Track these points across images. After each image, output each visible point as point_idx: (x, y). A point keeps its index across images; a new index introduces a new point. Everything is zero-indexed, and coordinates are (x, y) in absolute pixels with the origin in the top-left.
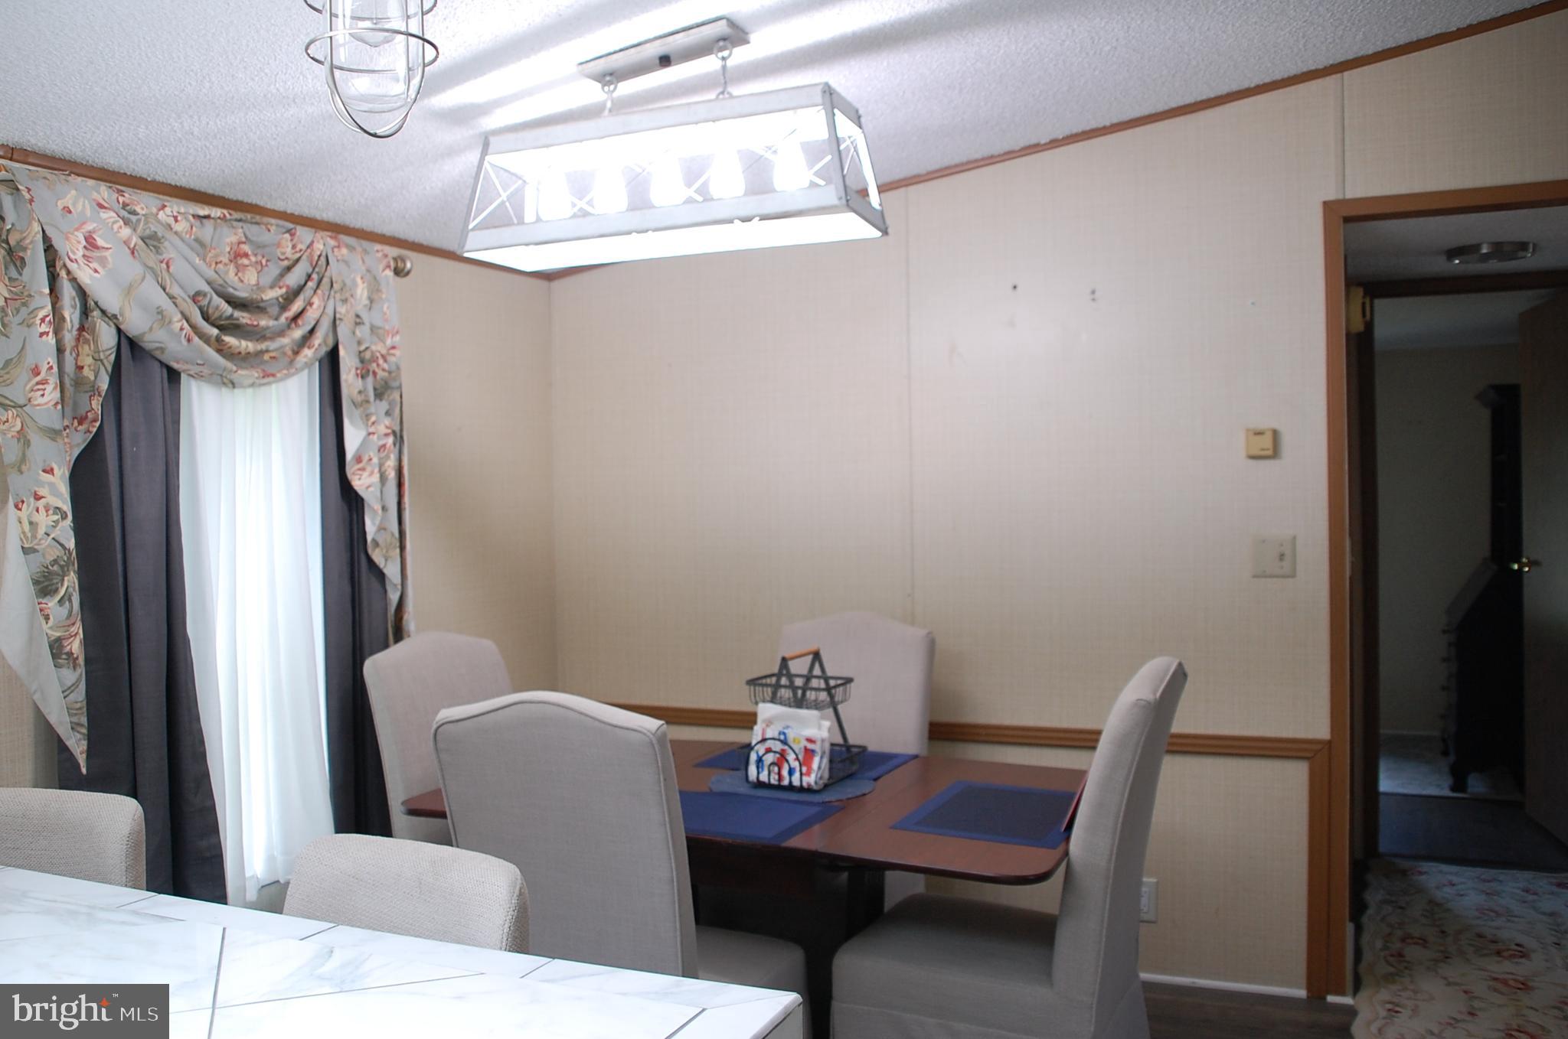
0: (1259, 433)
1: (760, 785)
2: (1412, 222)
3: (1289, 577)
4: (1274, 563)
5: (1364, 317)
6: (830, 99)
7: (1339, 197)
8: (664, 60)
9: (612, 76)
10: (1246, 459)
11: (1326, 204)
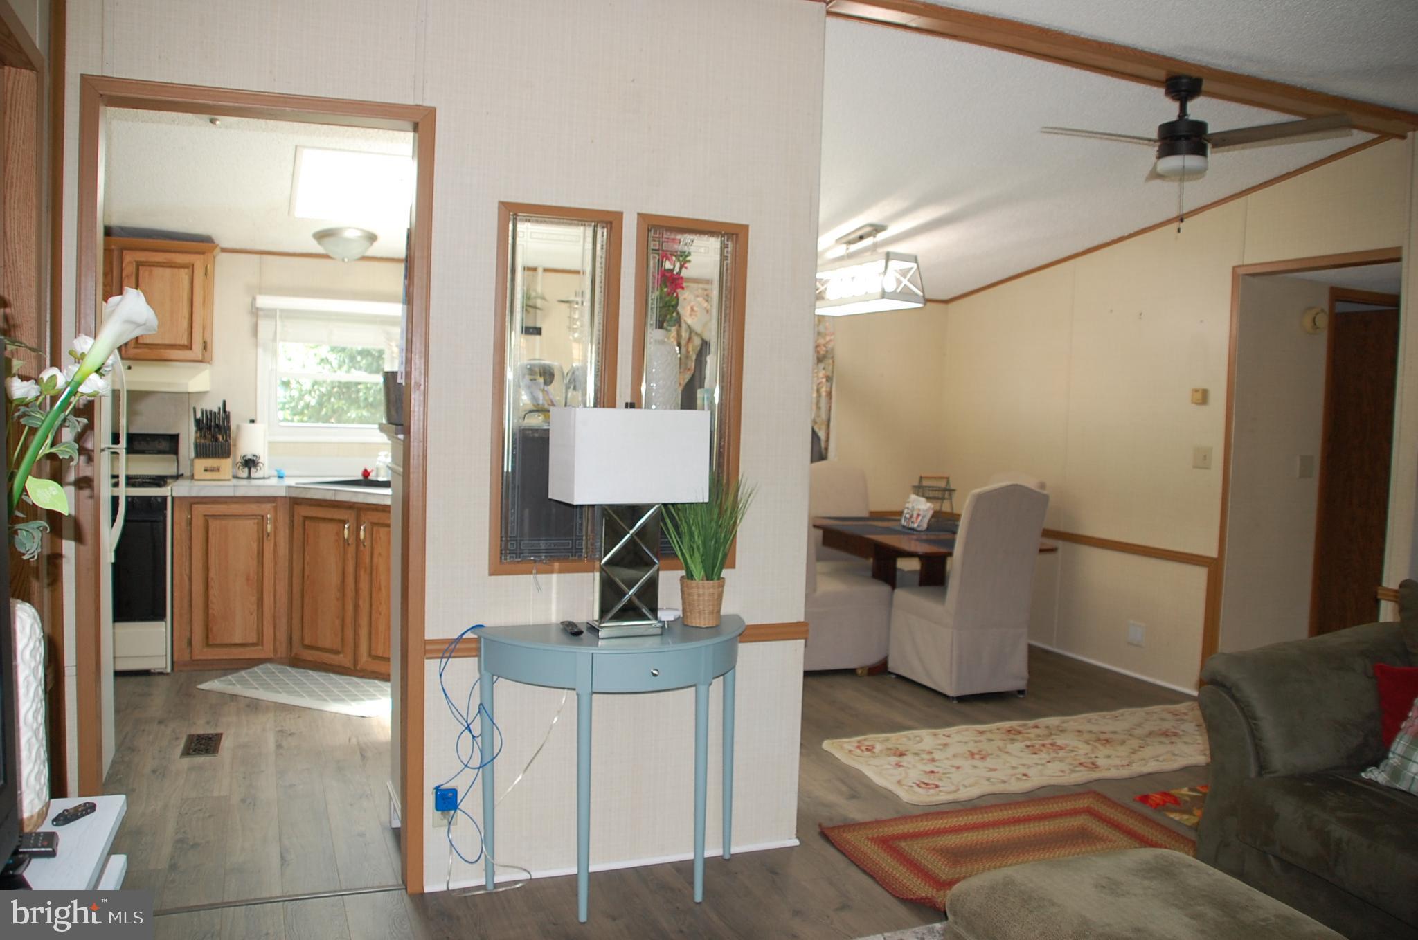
0: (1197, 391)
3: (1207, 468)
4: (1202, 460)
5: (1315, 324)
6: (888, 257)
7: (1240, 263)
8: (861, 238)
9: (849, 243)
10: (1194, 405)
11: (1234, 268)
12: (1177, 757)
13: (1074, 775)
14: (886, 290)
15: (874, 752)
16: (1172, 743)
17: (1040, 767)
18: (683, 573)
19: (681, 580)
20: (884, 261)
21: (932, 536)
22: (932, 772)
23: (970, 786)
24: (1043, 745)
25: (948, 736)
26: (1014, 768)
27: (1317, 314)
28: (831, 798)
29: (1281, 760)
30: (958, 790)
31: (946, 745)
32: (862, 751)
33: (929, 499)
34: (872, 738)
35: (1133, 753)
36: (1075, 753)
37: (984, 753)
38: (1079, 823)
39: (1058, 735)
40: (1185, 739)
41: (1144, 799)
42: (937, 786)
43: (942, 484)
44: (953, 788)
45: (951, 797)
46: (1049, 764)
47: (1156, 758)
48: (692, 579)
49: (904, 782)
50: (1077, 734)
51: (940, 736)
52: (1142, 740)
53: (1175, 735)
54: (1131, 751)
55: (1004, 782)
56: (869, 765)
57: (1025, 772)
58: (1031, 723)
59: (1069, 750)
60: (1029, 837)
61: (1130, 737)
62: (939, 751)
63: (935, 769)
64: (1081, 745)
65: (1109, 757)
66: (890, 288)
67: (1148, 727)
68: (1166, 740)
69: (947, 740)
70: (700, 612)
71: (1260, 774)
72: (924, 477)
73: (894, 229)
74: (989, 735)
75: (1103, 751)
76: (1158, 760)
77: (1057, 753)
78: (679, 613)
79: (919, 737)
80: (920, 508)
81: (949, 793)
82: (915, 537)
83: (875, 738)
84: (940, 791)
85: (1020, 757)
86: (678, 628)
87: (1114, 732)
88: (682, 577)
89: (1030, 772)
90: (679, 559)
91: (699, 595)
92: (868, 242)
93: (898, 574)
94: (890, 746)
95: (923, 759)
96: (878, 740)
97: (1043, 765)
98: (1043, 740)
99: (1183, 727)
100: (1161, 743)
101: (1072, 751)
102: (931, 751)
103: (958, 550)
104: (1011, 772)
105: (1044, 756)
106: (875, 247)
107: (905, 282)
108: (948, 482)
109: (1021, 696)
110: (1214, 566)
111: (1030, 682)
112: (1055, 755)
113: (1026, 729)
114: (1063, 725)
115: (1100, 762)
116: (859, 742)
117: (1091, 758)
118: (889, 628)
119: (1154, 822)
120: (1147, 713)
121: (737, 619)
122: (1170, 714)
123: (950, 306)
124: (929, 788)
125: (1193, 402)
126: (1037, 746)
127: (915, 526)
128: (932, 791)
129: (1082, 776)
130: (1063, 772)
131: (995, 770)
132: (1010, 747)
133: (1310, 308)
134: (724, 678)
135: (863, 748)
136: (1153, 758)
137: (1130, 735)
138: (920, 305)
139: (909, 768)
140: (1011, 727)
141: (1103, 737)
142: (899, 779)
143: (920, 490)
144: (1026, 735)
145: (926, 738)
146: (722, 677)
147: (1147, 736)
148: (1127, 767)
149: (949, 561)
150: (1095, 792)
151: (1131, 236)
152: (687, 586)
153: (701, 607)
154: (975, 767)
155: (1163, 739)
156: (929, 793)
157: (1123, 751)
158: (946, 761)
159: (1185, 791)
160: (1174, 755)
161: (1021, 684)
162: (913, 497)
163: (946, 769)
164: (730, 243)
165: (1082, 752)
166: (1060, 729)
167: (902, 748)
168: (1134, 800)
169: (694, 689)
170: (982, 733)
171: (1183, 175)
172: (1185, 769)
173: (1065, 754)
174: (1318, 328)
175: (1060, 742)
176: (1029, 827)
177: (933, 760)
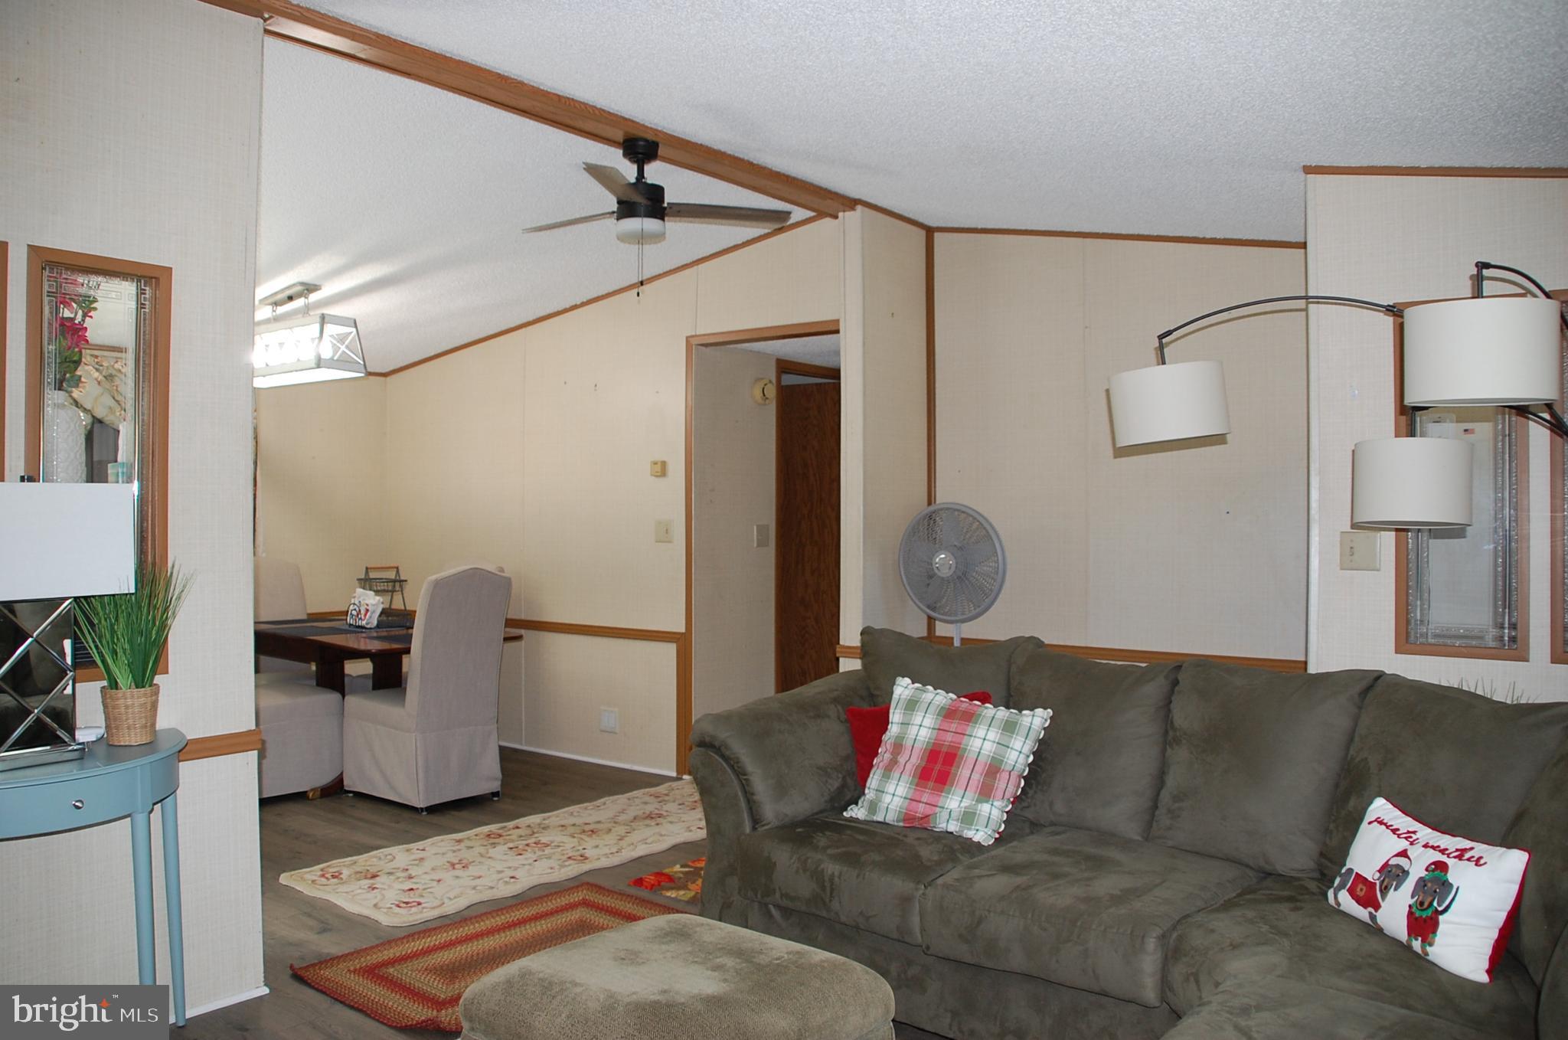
0: (656, 463)
1: (351, 625)
2: (763, 344)
3: (670, 542)
4: (664, 535)
5: (764, 395)
6: (323, 320)
7: (694, 334)
8: (290, 298)
9: (276, 304)
10: (653, 477)
11: (687, 338)
12: (665, 837)
13: (563, 870)
14: (322, 357)
15: (342, 879)
16: (658, 824)
17: (527, 867)
18: (105, 683)
19: (101, 691)
20: (317, 326)
21: (384, 633)
22: (412, 889)
23: (455, 897)
24: (527, 845)
25: (423, 850)
26: (500, 872)
27: (766, 385)
28: (301, 935)
29: (772, 811)
30: (443, 903)
31: (422, 859)
32: (327, 878)
33: (377, 592)
34: (335, 865)
35: (620, 840)
36: (561, 848)
37: (465, 861)
38: (577, 917)
39: (541, 833)
40: (669, 819)
41: (639, 882)
42: (419, 904)
43: (392, 575)
44: (437, 903)
45: (436, 913)
46: (535, 863)
47: (644, 841)
48: (117, 689)
49: (380, 905)
50: (560, 828)
51: (415, 851)
52: (627, 825)
53: (660, 816)
54: (619, 838)
55: (492, 888)
56: (337, 893)
57: (512, 875)
58: (511, 824)
59: (555, 846)
60: (527, 939)
61: (614, 825)
62: (415, 867)
63: (414, 887)
64: (566, 839)
65: (597, 847)
66: (327, 353)
67: (632, 813)
68: (653, 823)
69: (421, 854)
70: (129, 728)
71: (754, 829)
72: (371, 568)
73: (328, 290)
74: (468, 843)
75: (590, 842)
76: (646, 843)
77: (544, 851)
78: (102, 731)
79: (390, 854)
80: (370, 604)
81: (434, 908)
82: (364, 635)
83: (339, 863)
84: (423, 908)
85: (505, 861)
86: (101, 750)
87: (599, 822)
88: (103, 687)
89: (517, 874)
90: (99, 667)
91: (127, 707)
92: (299, 303)
93: (346, 680)
94: (358, 869)
95: (398, 878)
96: (344, 865)
97: (530, 864)
98: (526, 840)
99: (665, 808)
100: (647, 826)
101: (559, 846)
102: (406, 867)
103: (416, 645)
104: (496, 876)
105: (529, 855)
106: (306, 310)
107: (343, 348)
108: (398, 572)
109: (495, 799)
110: (682, 642)
111: (504, 783)
112: (541, 853)
113: (506, 831)
114: (544, 822)
115: (588, 853)
116: (322, 870)
117: (578, 850)
118: (342, 742)
119: (652, 903)
120: (629, 799)
121: (175, 732)
122: (652, 797)
123: (388, 379)
124: (411, 907)
125: (652, 475)
126: (520, 847)
127: (364, 623)
128: (414, 910)
129: (573, 870)
130: (552, 868)
131: (479, 877)
132: (492, 852)
133: (758, 380)
134: (162, 805)
135: (328, 876)
136: (640, 841)
137: (615, 823)
138: (363, 375)
139: (385, 889)
140: (490, 831)
141: (587, 828)
142: (375, 902)
143: (366, 582)
144: (508, 837)
145: (399, 855)
146: (160, 804)
147: (632, 822)
148: (616, 854)
149: (405, 659)
150: (588, 883)
151: (583, 304)
152: (111, 697)
153: (130, 721)
154: (457, 877)
155: (648, 822)
156: (411, 912)
157: (610, 839)
158: (425, 876)
159: (677, 868)
160: (661, 835)
161: (495, 786)
162: (360, 591)
163: (425, 884)
164: (147, 288)
165: (568, 846)
166: (542, 826)
167: (373, 870)
168: (629, 885)
169: (129, 819)
170: (459, 841)
171: (642, 238)
172: (675, 848)
173: (552, 851)
174: (767, 398)
175: (544, 840)
176: (526, 929)
177: (410, 877)
